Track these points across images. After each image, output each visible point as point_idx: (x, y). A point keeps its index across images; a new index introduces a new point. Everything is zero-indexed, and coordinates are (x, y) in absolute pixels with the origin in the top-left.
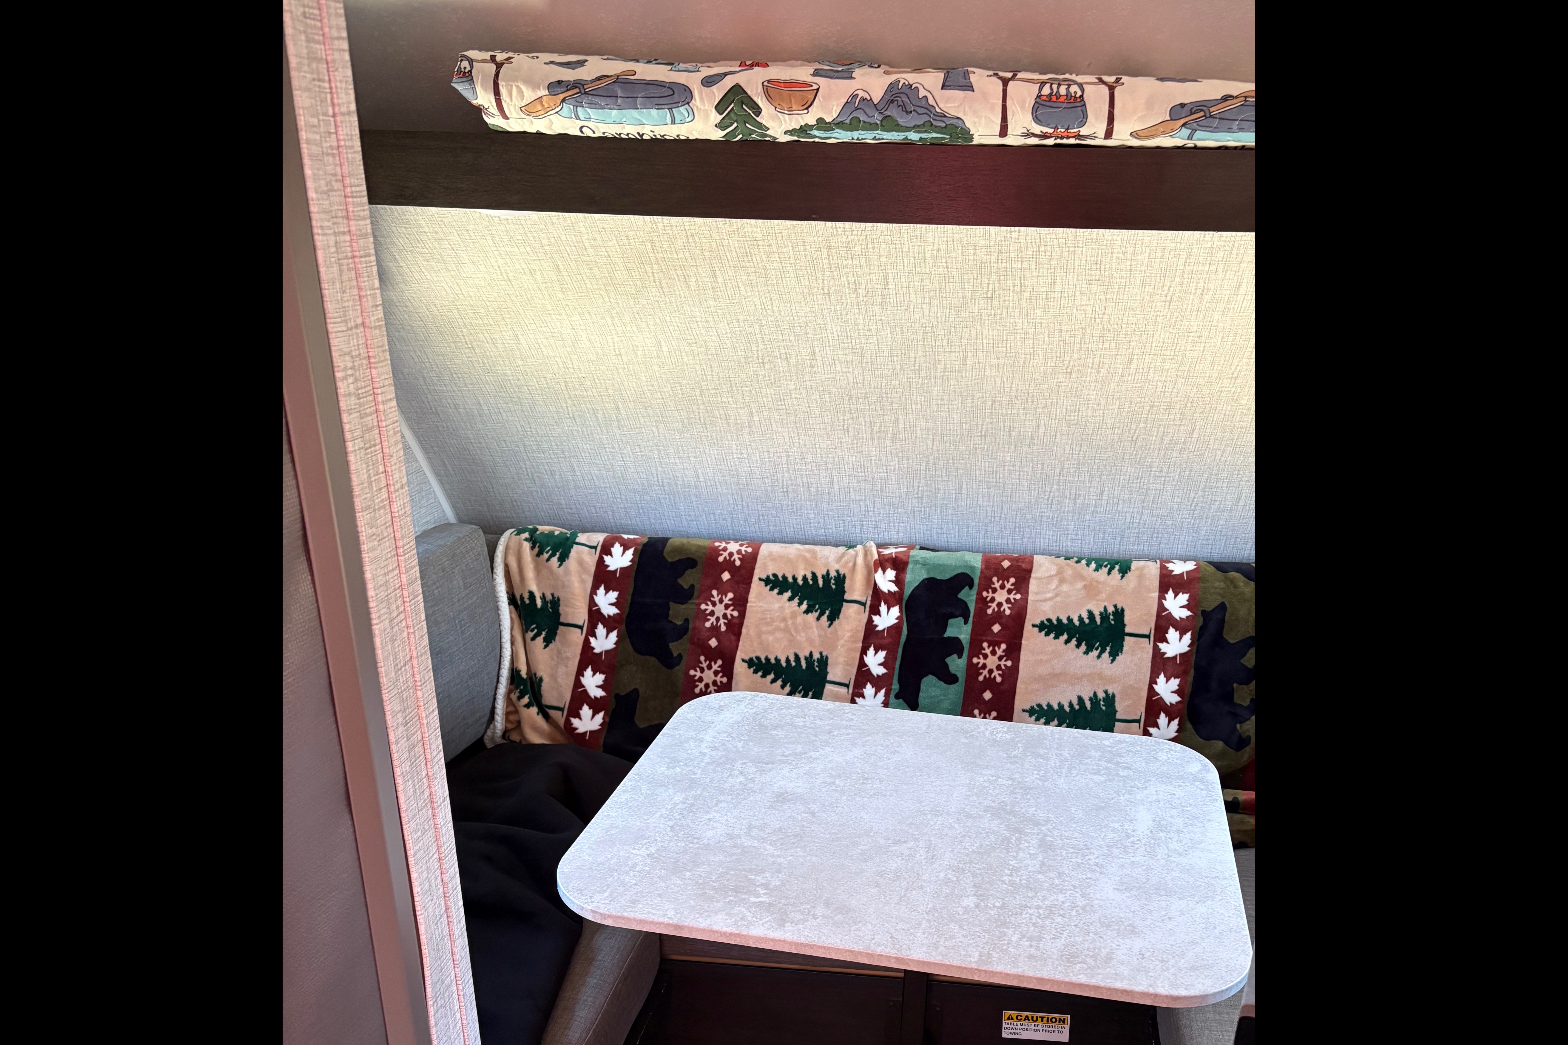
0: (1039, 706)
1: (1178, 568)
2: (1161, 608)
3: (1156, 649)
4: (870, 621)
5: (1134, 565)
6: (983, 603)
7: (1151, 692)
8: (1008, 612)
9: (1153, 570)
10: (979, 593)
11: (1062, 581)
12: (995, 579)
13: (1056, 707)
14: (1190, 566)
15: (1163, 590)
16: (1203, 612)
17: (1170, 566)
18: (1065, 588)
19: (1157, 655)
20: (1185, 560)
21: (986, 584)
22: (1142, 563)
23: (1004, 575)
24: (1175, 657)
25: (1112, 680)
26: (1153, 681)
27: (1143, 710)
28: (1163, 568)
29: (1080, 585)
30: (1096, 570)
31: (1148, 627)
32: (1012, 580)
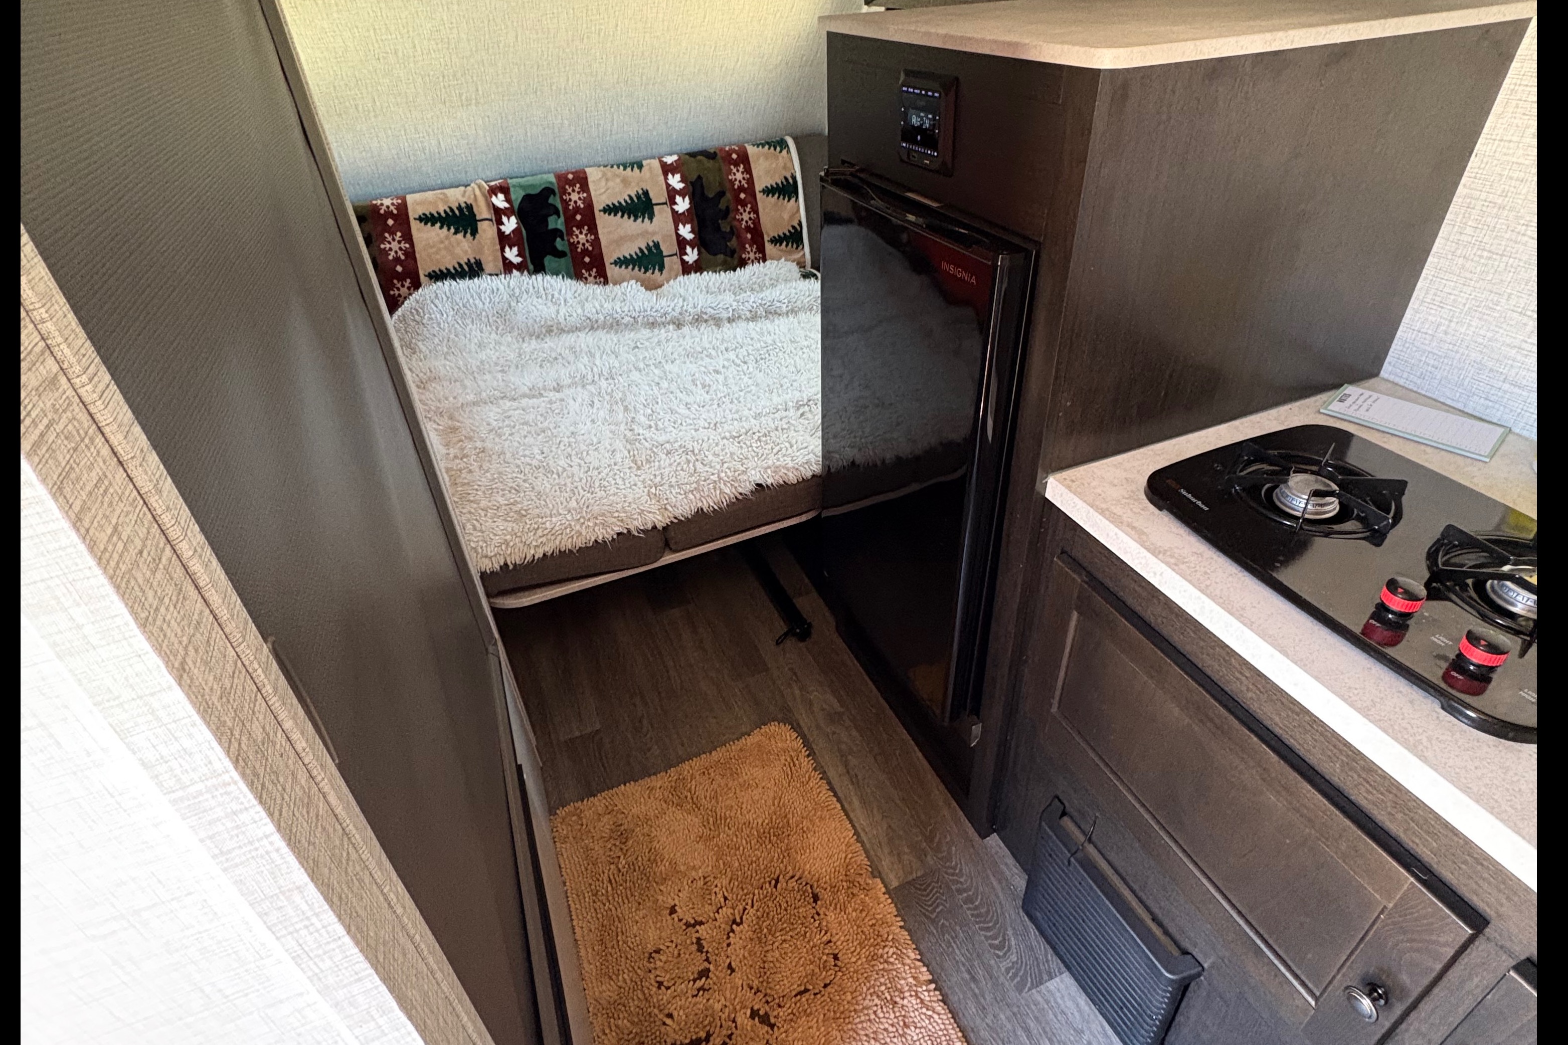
0: (619, 258)
1: (670, 160)
2: (668, 185)
3: (673, 210)
4: (499, 230)
5: (644, 163)
6: (566, 203)
7: (678, 235)
8: (582, 206)
9: (656, 164)
10: (561, 198)
11: (607, 180)
12: (567, 187)
13: (628, 257)
14: (675, 157)
15: (665, 175)
16: (691, 183)
17: (664, 160)
18: (611, 184)
19: (674, 213)
20: (671, 155)
21: (564, 192)
22: (648, 161)
23: (572, 183)
24: (684, 213)
25: (654, 233)
26: (677, 229)
27: (677, 247)
28: (661, 162)
29: (618, 180)
30: (625, 169)
31: (664, 198)
32: (578, 185)
